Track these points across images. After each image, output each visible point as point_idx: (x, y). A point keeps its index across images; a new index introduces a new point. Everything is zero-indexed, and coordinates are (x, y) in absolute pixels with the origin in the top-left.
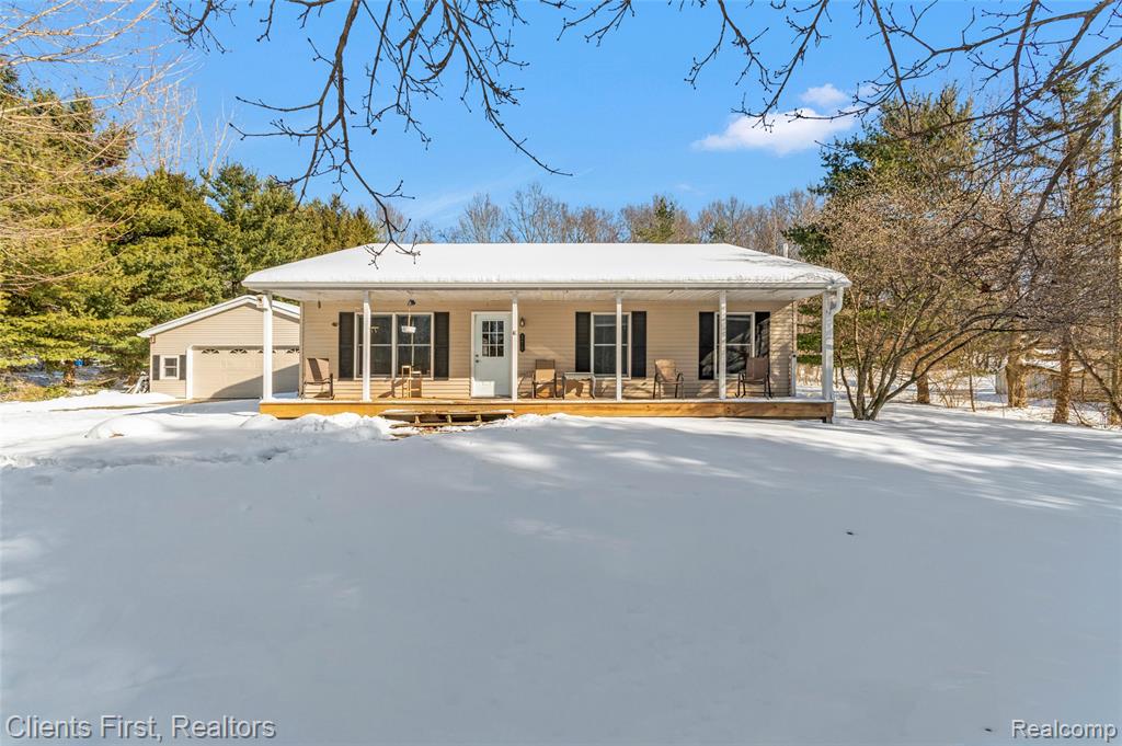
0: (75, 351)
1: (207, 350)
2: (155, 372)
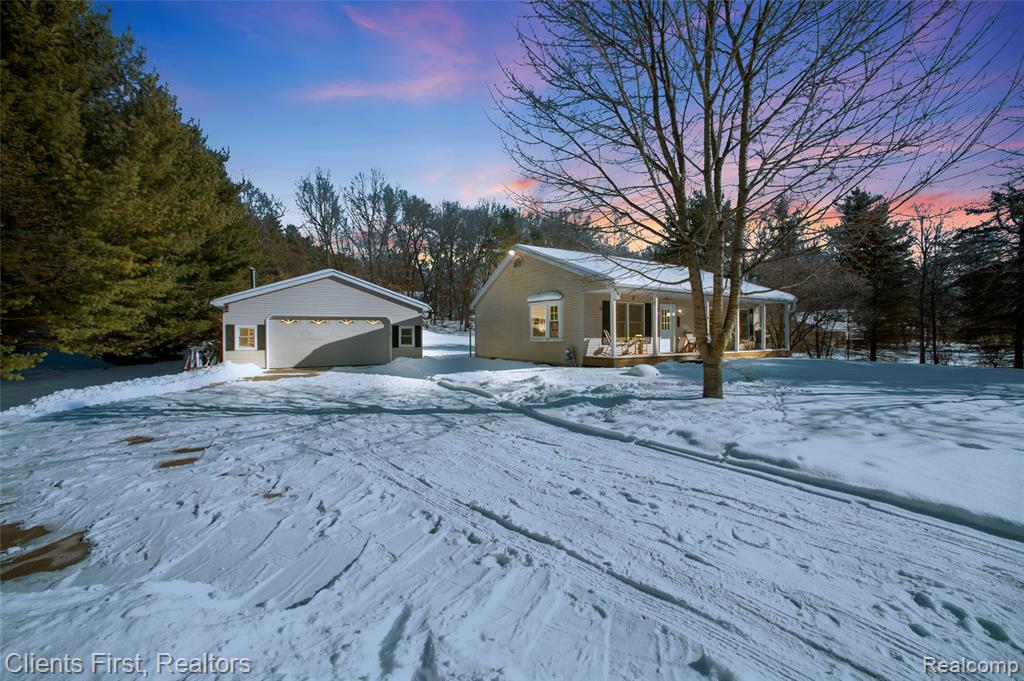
1: (285, 320)
2: (228, 342)
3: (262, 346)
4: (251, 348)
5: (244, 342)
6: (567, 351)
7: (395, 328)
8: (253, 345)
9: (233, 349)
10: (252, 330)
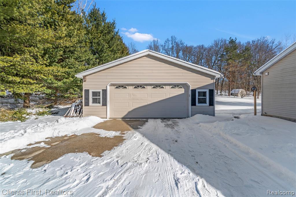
0: (33, 87)
1: (119, 86)
2: (86, 101)
3: (105, 104)
4: (98, 105)
5: (95, 101)
7: (193, 91)
8: (99, 103)
9: (88, 105)
10: (99, 93)
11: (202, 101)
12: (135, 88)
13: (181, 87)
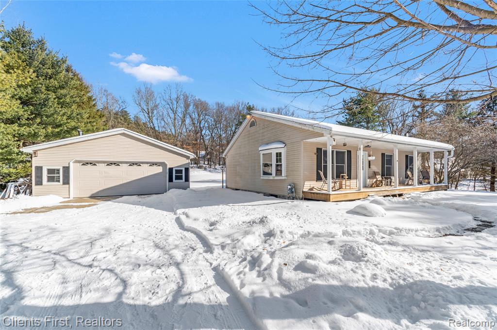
1: (86, 163)
2: (37, 179)
4: (57, 183)
5: (50, 179)
6: (289, 187)
7: (171, 170)
8: (59, 181)
9: (41, 184)
10: (58, 170)
11: (179, 178)
12: (108, 165)
13: (159, 166)
